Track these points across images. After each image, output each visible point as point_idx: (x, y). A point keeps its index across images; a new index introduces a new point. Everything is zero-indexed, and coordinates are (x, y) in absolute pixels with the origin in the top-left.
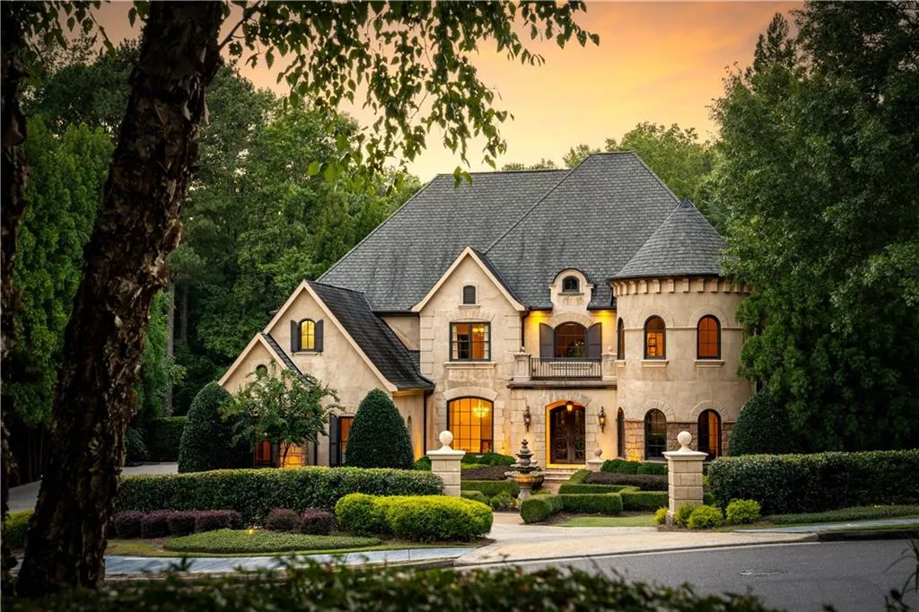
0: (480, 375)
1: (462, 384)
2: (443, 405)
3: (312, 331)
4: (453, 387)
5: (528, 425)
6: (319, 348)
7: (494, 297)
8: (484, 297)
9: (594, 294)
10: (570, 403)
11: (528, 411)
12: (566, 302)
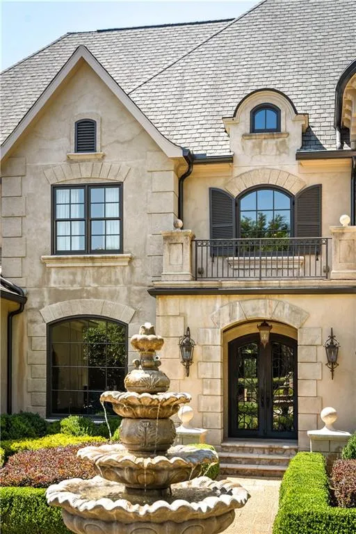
0: (104, 279)
1: (75, 295)
2: (40, 331)
4: (57, 301)
5: (188, 362)
7: (128, 137)
8: (112, 140)
9: (306, 138)
10: (265, 324)
11: (188, 335)
12: (258, 150)
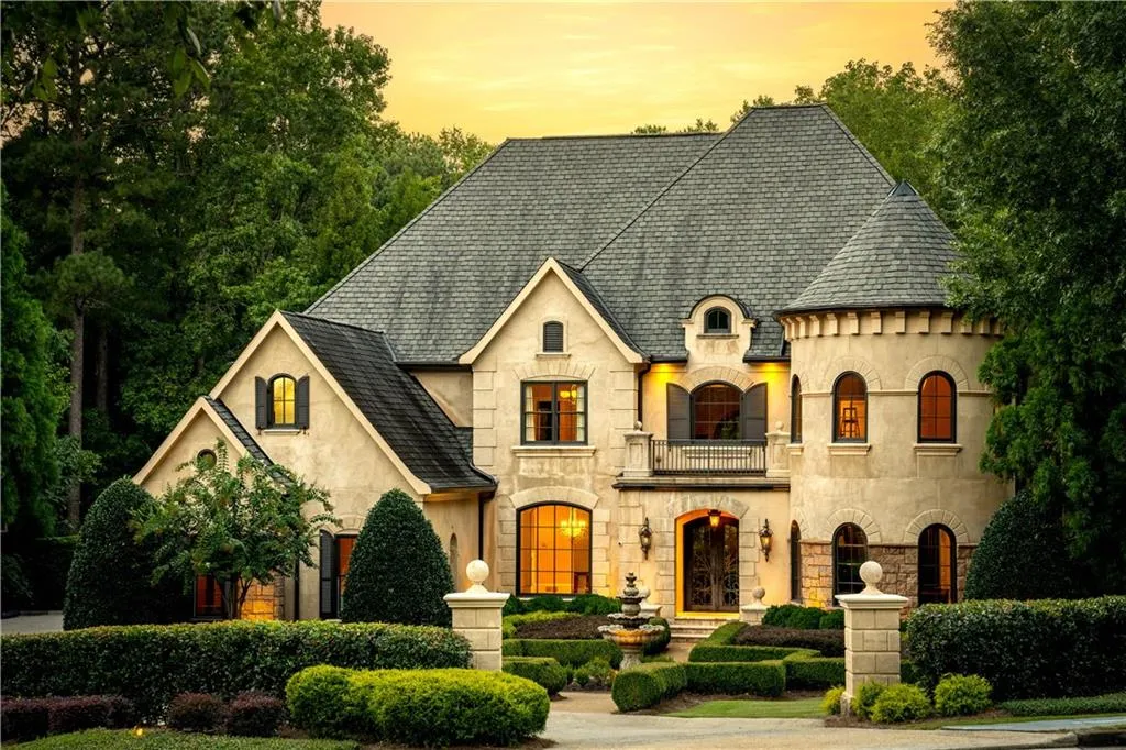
0: (569, 469)
1: (543, 482)
2: (510, 516)
3: (291, 395)
4: (525, 488)
5: (646, 548)
6: (302, 423)
7: (593, 340)
8: (578, 341)
9: (756, 336)
10: (715, 513)
11: (647, 525)
12: (710, 349)
